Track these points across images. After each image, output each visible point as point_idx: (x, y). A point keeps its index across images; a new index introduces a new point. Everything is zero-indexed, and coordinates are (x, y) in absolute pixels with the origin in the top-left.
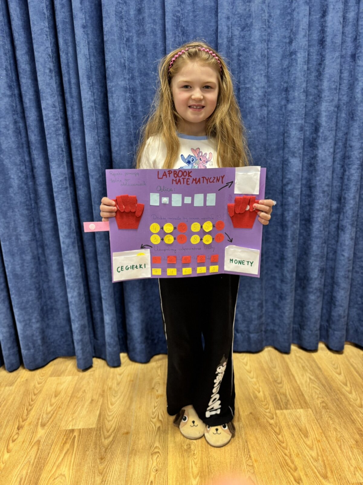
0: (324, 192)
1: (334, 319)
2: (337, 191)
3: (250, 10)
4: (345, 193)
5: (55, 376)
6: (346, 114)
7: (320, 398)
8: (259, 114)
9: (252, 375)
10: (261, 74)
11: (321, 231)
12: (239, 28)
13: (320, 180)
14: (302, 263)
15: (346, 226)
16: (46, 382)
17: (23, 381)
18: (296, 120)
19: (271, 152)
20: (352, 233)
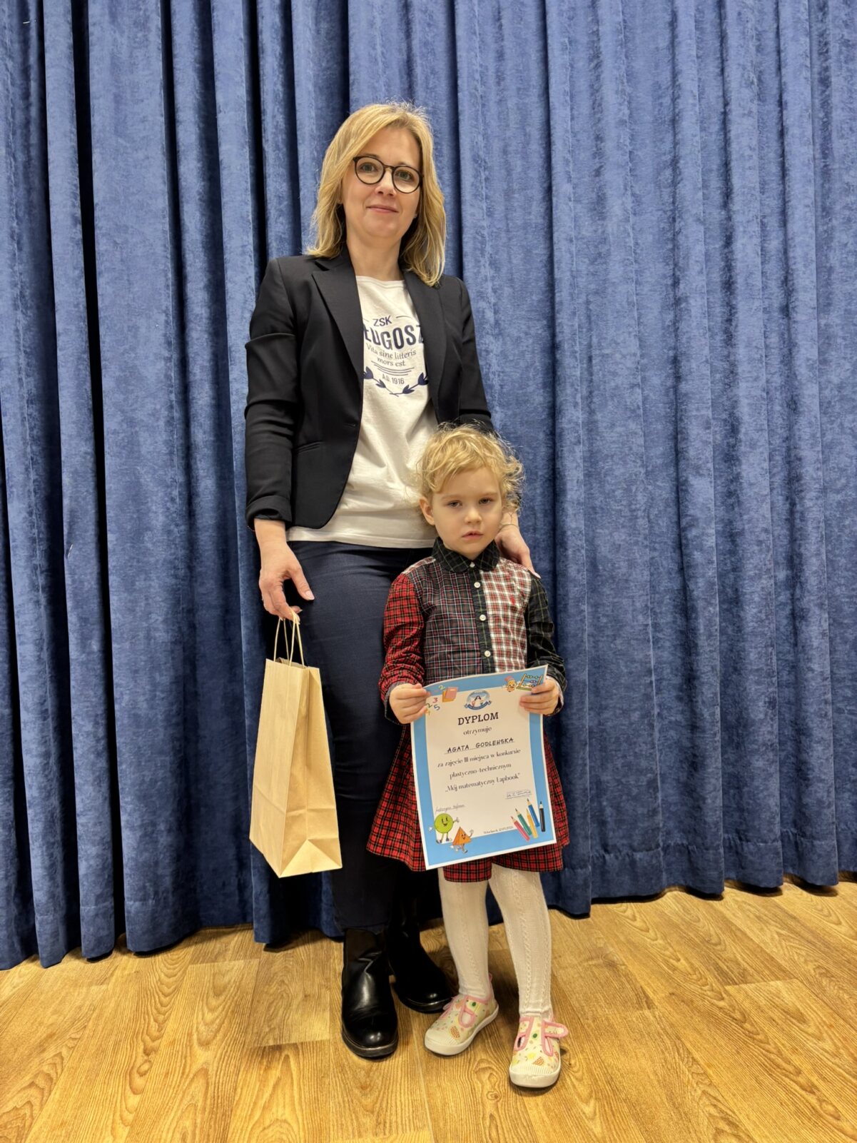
0: (760, 543)
2: (781, 546)
4: (800, 546)
5: (202, 962)
6: (782, 406)
7: (811, 961)
8: (628, 400)
10: (630, 333)
11: (762, 621)
13: (749, 521)
15: (809, 610)
16: (184, 972)
17: (129, 975)
18: (698, 410)
19: (653, 471)
20: (823, 621)
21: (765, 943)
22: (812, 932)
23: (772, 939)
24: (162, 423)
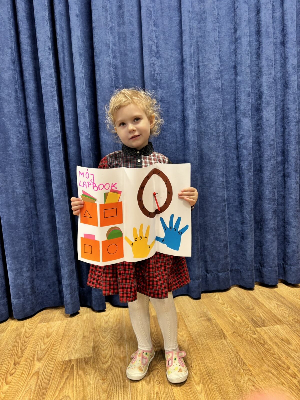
0: (270, 145)
1: (289, 255)
2: (279, 147)
3: (204, 8)
4: (288, 146)
5: (44, 322)
6: (281, 86)
7: (291, 316)
8: (215, 85)
9: (226, 305)
10: (216, 55)
11: (271, 178)
12: (196, 22)
13: (266, 136)
14: (257, 208)
15: (291, 173)
16: (36, 327)
17: (13, 329)
18: (245, 88)
19: (226, 116)
20: (296, 178)
21: (272, 308)
22: (290, 303)
23: (274, 306)
24: (12, 98)
